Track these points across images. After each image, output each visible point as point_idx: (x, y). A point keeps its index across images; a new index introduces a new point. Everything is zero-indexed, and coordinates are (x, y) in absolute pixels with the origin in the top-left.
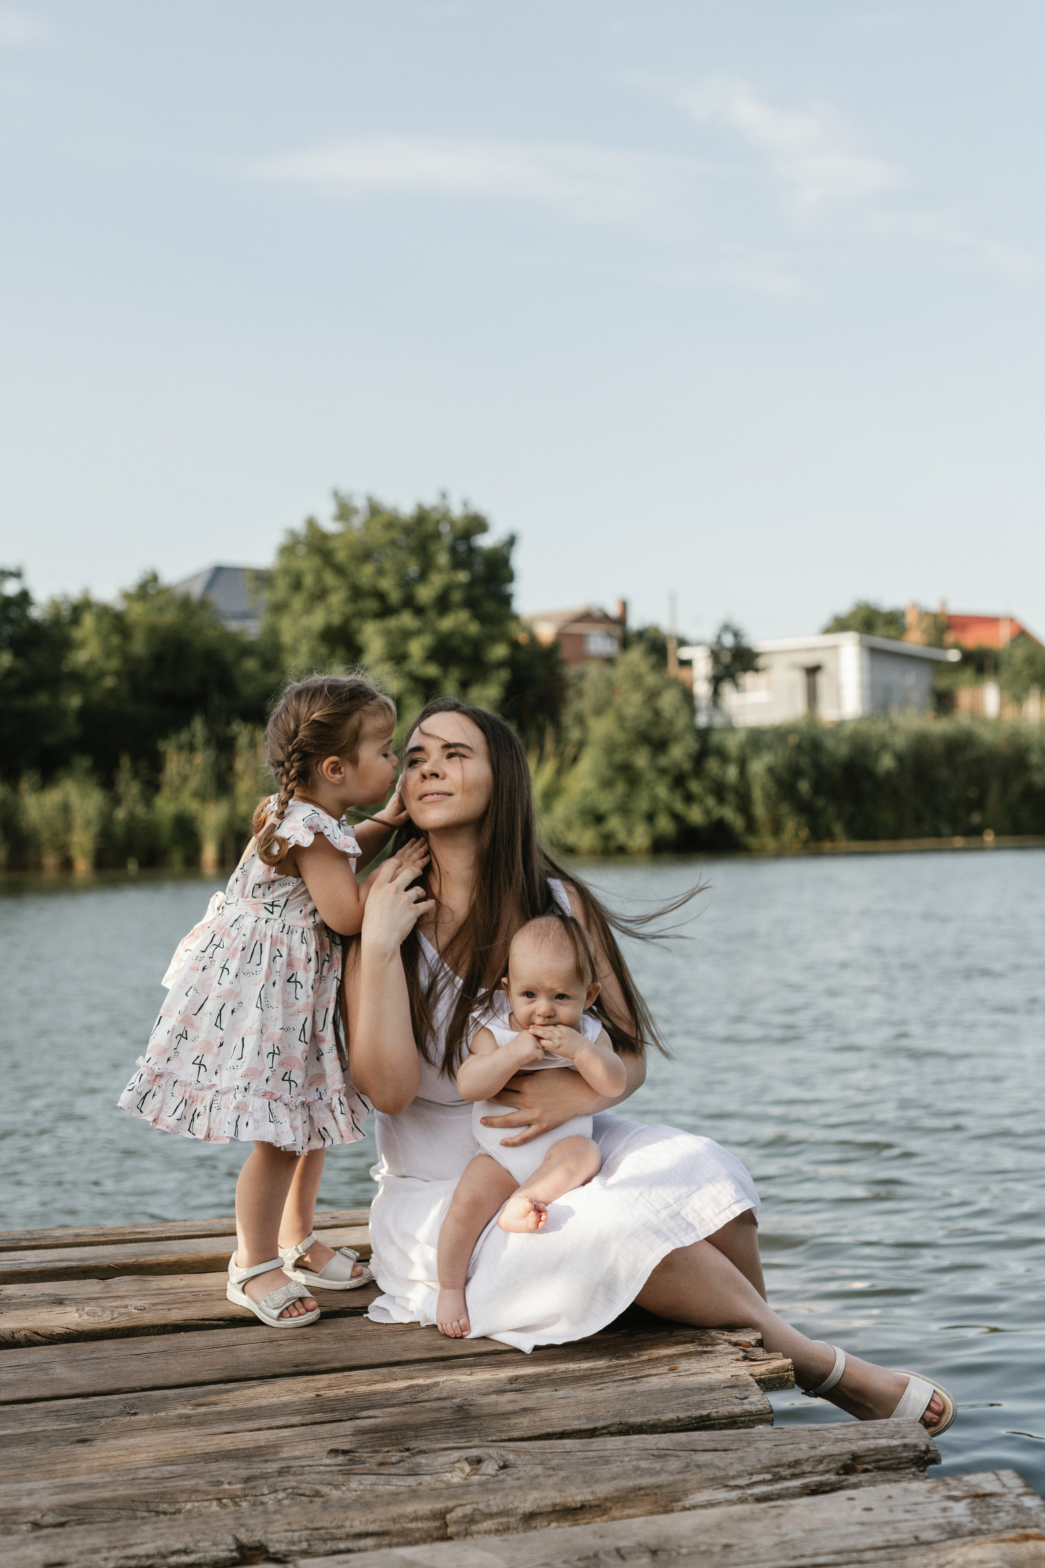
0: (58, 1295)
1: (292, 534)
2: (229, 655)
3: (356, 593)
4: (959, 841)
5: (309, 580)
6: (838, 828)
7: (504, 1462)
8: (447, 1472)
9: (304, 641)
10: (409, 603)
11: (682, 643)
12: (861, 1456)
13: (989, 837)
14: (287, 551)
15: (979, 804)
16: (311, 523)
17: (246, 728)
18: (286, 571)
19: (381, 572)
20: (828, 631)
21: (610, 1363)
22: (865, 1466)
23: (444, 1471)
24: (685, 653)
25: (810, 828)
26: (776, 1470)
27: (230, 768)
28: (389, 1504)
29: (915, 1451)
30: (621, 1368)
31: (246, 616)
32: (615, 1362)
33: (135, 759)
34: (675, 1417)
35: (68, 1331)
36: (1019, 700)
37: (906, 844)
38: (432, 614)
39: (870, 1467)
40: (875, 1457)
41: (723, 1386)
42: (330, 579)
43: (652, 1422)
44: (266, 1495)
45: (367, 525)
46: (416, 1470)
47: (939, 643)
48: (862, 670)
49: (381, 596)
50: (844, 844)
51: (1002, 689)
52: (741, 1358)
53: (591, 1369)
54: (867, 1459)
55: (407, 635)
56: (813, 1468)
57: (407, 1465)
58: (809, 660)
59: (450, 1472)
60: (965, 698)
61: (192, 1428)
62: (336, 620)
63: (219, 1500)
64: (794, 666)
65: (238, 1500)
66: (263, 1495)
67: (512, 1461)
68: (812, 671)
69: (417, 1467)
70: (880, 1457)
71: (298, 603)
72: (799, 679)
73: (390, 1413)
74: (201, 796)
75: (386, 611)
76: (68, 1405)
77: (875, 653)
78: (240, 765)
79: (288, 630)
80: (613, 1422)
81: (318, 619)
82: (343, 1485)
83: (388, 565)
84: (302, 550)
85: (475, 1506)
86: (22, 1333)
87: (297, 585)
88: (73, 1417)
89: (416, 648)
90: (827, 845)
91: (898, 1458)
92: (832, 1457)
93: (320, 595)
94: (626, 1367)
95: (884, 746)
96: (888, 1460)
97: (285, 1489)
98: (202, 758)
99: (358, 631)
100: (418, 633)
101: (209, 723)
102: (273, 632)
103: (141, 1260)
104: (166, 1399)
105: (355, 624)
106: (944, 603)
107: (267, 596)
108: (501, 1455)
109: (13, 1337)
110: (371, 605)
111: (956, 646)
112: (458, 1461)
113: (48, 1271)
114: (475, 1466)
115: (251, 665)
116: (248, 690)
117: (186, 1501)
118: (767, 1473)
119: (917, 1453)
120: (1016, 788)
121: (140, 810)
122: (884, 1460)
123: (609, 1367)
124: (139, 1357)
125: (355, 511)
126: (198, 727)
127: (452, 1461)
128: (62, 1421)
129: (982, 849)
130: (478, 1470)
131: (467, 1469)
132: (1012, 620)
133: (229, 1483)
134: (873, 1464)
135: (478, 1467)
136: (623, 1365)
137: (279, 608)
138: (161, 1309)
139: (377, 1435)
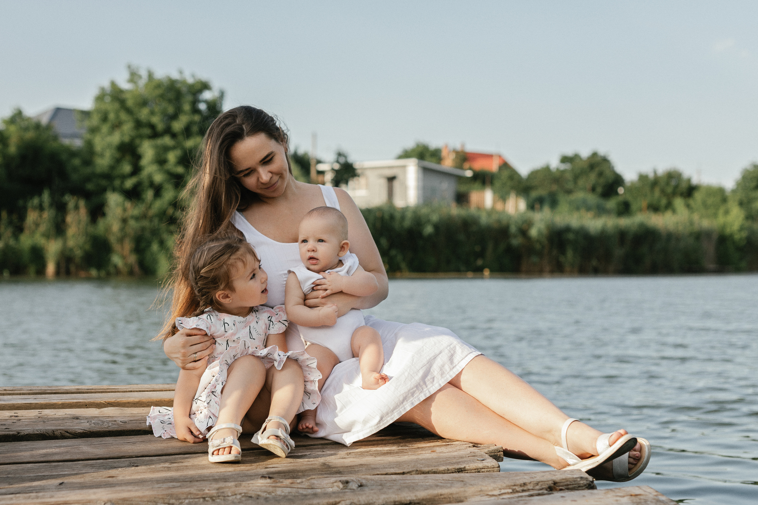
0: (75, 415)
1: (103, 89)
2: (64, 157)
3: (139, 124)
4: (470, 274)
5: (112, 116)
6: (403, 265)
7: (361, 483)
8: (329, 487)
9: (108, 151)
10: (168, 131)
11: (319, 162)
12: (558, 483)
13: (487, 272)
14: (100, 98)
15: (481, 255)
16: (113, 84)
17: (73, 199)
18: (97, 111)
19: (152, 113)
20: (400, 157)
21: (399, 448)
22: (561, 488)
23: (328, 487)
24: (321, 167)
25: (389, 265)
26: (514, 487)
27: (64, 221)
28: (303, 500)
29: (587, 481)
30: (405, 450)
31: (74, 136)
32: (400, 448)
33: (10, 213)
34: (446, 468)
35: (85, 431)
36: (504, 198)
37: (441, 275)
38: (180, 138)
39: (563, 488)
40: (566, 483)
41: (467, 456)
42: (124, 116)
43: (434, 470)
44: (230, 496)
45: (146, 85)
46: (312, 486)
47: (461, 167)
48: (418, 180)
49: (152, 127)
50: (407, 274)
51: (495, 192)
52: (471, 446)
53: (390, 450)
54: (562, 484)
55: (166, 149)
56: (533, 487)
57: (307, 484)
58: (390, 173)
59: (331, 487)
60: (474, 197)
61: (172, 472)
62: (127, 139)
63: (204, 498)
64: (381, 176)
65: (214, 498)
66: (228, 496)
67: (365, 483)
68: (391, 179)
69: (313, 485)
70: (568, 483)
71: (105, 129)
72: (383, 183)
73: (286, 466)
74: (47, 236)
75: (155, 135)
76: (97, 462)
77: (426, 171)
78: (69, 219)
79: (99, 143)
80: (413, 470)
81: (116, 138)
82: (273, 492)
83: (157, 109)
84: (108, 99)
85: (352, 501)
86: (59, 431)
87: (105, 119)
88: (101, 467)
89: (172, 157)
90: (398, 274)
91: (578, 484)
92: (543, 483)
93: (117, 126)
94: (408, 450)
95: (429, 221)
96: (573, 485)
97: (240, 494)
98: (48, 215)
99: (139, 146)
100: (174, 148)
101: (52, 195)
102: (90, 145)
103: (119, 400)
104: (152, 460)
105: (137, 141)
106: (463, 145)
107: (87, 123)
108: (359, 480)
109: (54, 434)
110: (147, 131)
111: (470, 169)
112: (336, 482)
113: (66, 404)
114: (345, 485)
115: (77, 162)
116: (74, 177)
117: (185, 499)
118: (510, 489)
119: (588, 482)
120: (502, 247)
121: (12, 242)
122: (570, 485)
123: (398, 450)
124: (129, 444)
125: (140, 77)
126: (46, 196)
127: (332, 482)
128: (96, 468)
129: (482, 278)
130: (347, 487)
131: (341, 486)
132: (500, 156)
133: (209, 490)
134: (565, 487)
135: (347, 485)
136: (406, 449)
137: (94, 130)
138: (135, 423)
139: (281, 474)
